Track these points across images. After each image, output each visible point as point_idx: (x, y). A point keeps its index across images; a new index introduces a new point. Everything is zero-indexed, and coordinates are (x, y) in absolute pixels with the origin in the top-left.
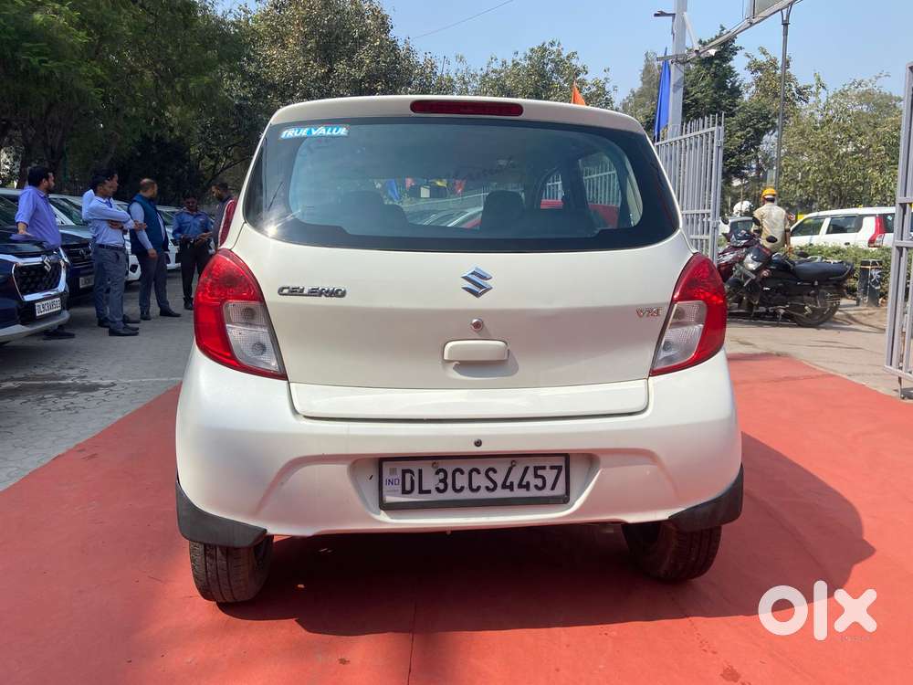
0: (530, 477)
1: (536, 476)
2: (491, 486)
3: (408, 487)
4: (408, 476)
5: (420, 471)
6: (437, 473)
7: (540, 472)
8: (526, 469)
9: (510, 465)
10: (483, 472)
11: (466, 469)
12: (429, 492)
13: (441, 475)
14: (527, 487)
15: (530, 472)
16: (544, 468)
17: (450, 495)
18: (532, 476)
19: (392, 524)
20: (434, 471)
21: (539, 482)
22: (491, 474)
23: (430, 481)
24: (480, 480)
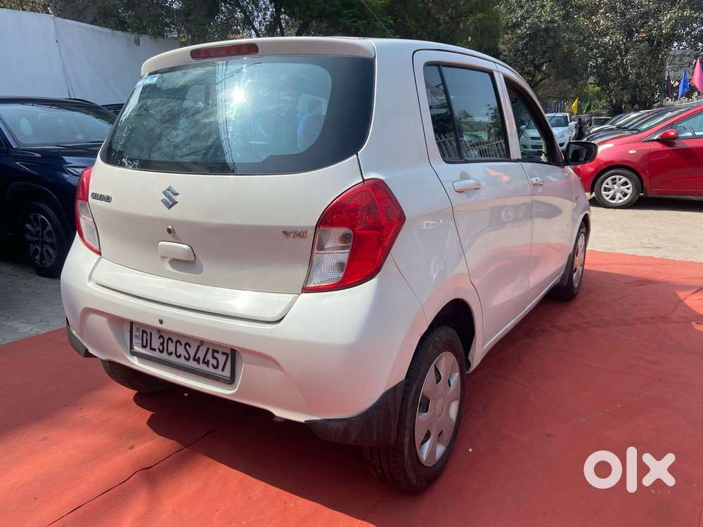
0: (209, 357)
1: (214, 357)
2: (187, 356)
3: (145, 344)
4: (145, 335)
5: (151, 333)
6: (160, 338)
7: (216, 355)
8: (208, 349)
9: (199, 344)
10: (183, 344)
11: (175, 340)
12: (154, 350)
13: (161, 340)
14: (207, 363)
15: (210, 352)
16: (218, 352)
17: (164, 356)
18: (211, 357)
19: (138, 367)
20: (158, 336)
21: (215, 362)
22: (187, 347)
23: (156, 343)
24: (181, 350)
